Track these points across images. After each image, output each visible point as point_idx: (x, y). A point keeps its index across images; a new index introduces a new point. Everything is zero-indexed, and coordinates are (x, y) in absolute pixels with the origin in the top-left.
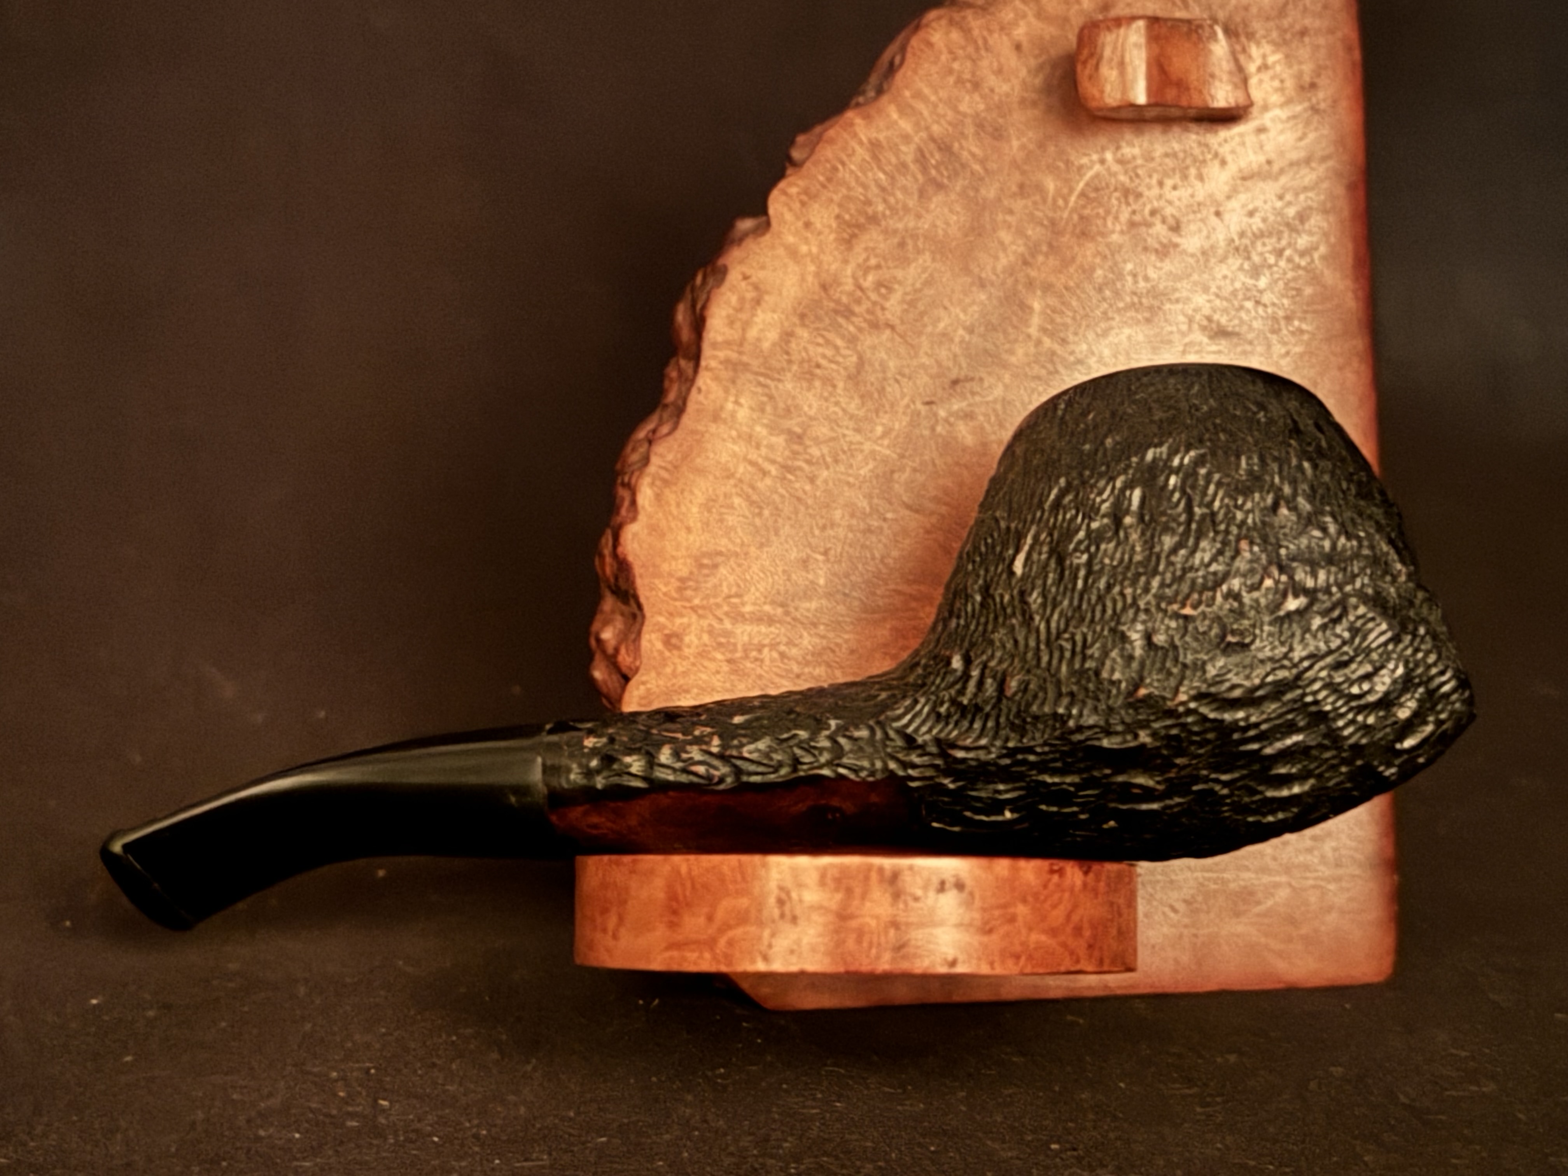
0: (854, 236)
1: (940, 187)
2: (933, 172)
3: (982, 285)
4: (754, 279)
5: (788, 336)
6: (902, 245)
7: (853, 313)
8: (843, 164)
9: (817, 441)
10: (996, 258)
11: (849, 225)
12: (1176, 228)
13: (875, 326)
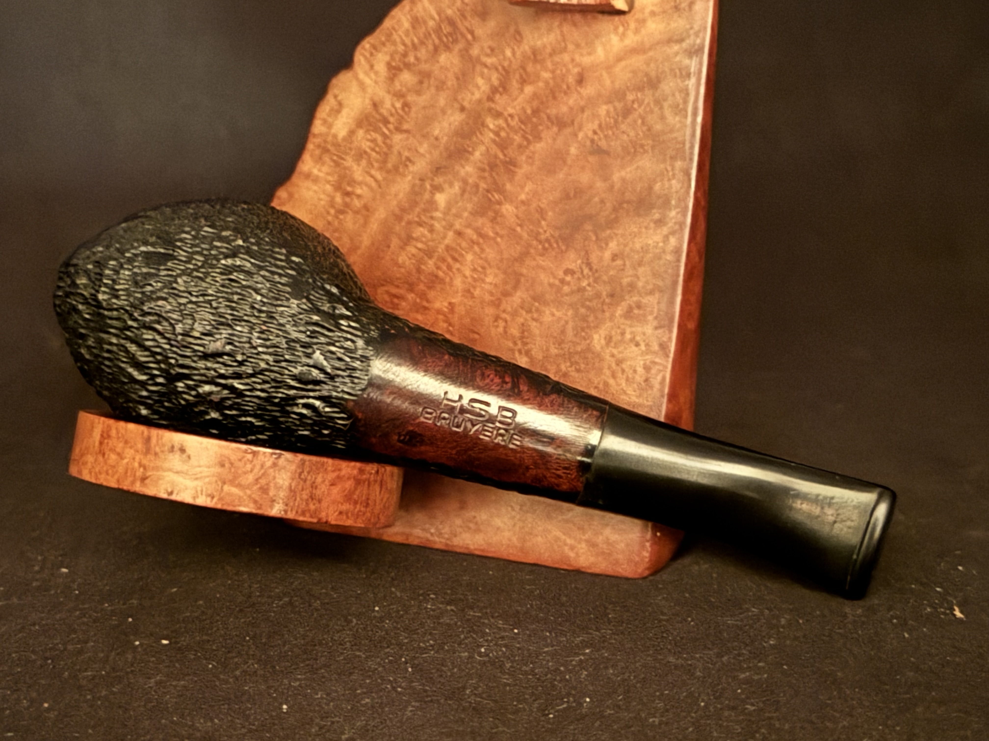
0: (395, 75)
1: (448, 48)
2: (445, 39)
3: (462, 109)
4: (339, 98)
5: (352, 133)
6: (421, 82)
7: (389, 122)
8: (396, 31)
9: (359, 197)
10: (473, 94)
11: (395, 68)
12: (581, 80)
13: (398, 129)
